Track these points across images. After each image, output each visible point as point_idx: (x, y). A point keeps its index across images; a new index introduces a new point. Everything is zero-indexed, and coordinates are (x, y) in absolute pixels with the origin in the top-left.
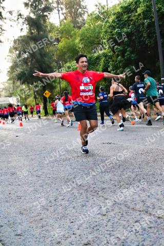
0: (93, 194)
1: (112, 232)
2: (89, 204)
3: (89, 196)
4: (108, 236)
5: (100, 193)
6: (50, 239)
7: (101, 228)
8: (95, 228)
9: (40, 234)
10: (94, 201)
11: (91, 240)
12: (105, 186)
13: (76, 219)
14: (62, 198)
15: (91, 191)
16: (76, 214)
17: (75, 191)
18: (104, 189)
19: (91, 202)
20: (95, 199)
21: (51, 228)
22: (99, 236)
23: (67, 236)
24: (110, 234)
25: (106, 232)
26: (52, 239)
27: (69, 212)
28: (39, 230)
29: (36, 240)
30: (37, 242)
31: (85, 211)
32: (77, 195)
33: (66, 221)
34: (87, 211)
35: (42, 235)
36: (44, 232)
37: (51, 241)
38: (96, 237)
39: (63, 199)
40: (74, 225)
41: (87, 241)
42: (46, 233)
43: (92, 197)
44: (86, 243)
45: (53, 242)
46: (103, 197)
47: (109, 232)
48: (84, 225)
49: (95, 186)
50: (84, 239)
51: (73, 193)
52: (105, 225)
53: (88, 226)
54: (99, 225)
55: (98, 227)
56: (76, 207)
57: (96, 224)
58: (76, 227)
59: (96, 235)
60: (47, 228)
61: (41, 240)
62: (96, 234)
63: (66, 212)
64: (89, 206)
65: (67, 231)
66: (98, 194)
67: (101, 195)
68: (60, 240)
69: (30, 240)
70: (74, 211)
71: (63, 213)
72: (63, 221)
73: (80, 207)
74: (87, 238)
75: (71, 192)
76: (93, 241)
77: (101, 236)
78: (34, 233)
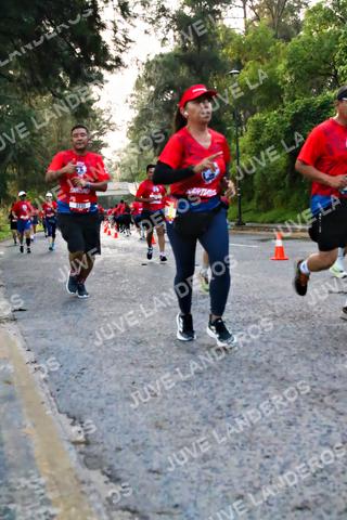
0: (313, 401)
2: (303, 422)
3: (302, 404)
5: (326, 399)
6: (221, 487)
7: (332, 477)
8: (319, 476)
9: (199, 475)
10: (314, 415)
11: (311, 499)
12: (337, 385)
13: (276, 451)
14: (243, 402)
16: (276, 441)
17: (271, 390)
18: (336, 391)
19: (307, 416)
20: (315, 410)
21: (222, 465)
22: (328, 493)
23: (257, 484)
26: (226, 488)
27: (260, 434)
28: (196, 467)
29: (191, 485)
30: (194, 491)
31: (295, 435)
33: (254, 452)
34: (299, 435)
35: (203, 478)
36: (208, 472)
37: (224, 492)
38: (322, 495)
39: (246, 406)
40: (272, 464)
42: (214, 474)
43: (308, 407)
44: (299, 505)
45: (229, 494)
46: (333, 408)
49: (315, 383)
50: (295, 495)
52: (340, 470)
55: (325, 474)
56: (275, 426)
58: (276, 467)
59: (322, 491)
60: (213, 463)
61: (203, 488)
62: (320, 488)
63: (255, 434)
64: (304, 424)
65: (257, 475)
66: (322, 401)
67: (329, 403)
68: (242, 492)
69: (179, 484)
70: (270, 432)
71: (248, 435)
72: (248, 451)
73: (284, 425)
74: (301, 494)
75: (264, 392)
76: (315, 502)
77: (333, 495)
78: (186, 471)
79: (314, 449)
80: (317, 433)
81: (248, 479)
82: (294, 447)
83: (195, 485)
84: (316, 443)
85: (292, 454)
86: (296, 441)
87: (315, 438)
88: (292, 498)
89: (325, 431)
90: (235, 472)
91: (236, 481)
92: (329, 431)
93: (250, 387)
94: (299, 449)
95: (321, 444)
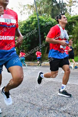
4: (14, 113)
25: (13, 111)
41: (5, 115)
47: (14, 111)
48: (4, 109)
53: (6, 109)
54: (11, 108)
57: (9, 108)
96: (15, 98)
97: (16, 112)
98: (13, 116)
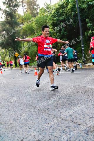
0: (43, 112)
1: (52, 133)
2: (40, 118)
3: (40, 113)
4: (50, 136)
5: (46, 111)
6: (17, 138)
7: (47, 131)
8: (43, 131)
9: (11, 135)
10: (43, 116)
11: (41, 138)
12: (49, 107)
13: (32, 126)
14: (24, 114)
15: (42, 110)
16: (32, 124)
17: (32, 110)
18: (49, 109)
19: (41, 116)
20: (43, 114)
21: (18, 132)
22: (45, 136)
23: (27, 136)
24: (51, 135)
25: (49, 133)
26: (18, 138)
27: (28, 122)
28: (11, 133)
29: (8, 139)
30: (10, 140)
32: (33, 113)
33: (26, 128)
35: (12, 136)
36: (14, 134)
37: (18, 139)
40: (31, 130)
41: (38, 139)
42: (15, 135)
43: (42, 114)
45: (19, 140)
46: (48, 113)
47: (51, 134)
48: (37, 130)
50: (37, 138)
51: (31, 112)
52: (49, 129)
53: (39, 131)
54: (45, 130)
55: (45, 131)
56: (32, 120)
59: (43, 136)
60: (15, 132)
61: (12, 139)
63: (27, 122)
65: (27, 134)
66: (45, 112)
68: (23, 139)
69: (6, 139)
70: (31, 122)
71: (25, 123)
72: (25, 127)
73: (35, 119)
74: (38, 137)
75: (30, 111)
76: (42, 139)
77: (47, 136)
78: (8, 135)
79: (42, 125)
80: (43, 120)
81: (24, 135)
82: (37, 125)
83: (10, 139)
84: (43, 123)
85: (36, 127)
86: (38, 123)
87: (43, 122)
88: (36, 138)
89: (45, 119)
90: (21, 133)
91: (21, 136)
92: (47, 119)
93: (26, 110)
94: (38, 125)
95: (44, 123)
96: (50, 116)
97: (53, 135)
98: (50, 140)
